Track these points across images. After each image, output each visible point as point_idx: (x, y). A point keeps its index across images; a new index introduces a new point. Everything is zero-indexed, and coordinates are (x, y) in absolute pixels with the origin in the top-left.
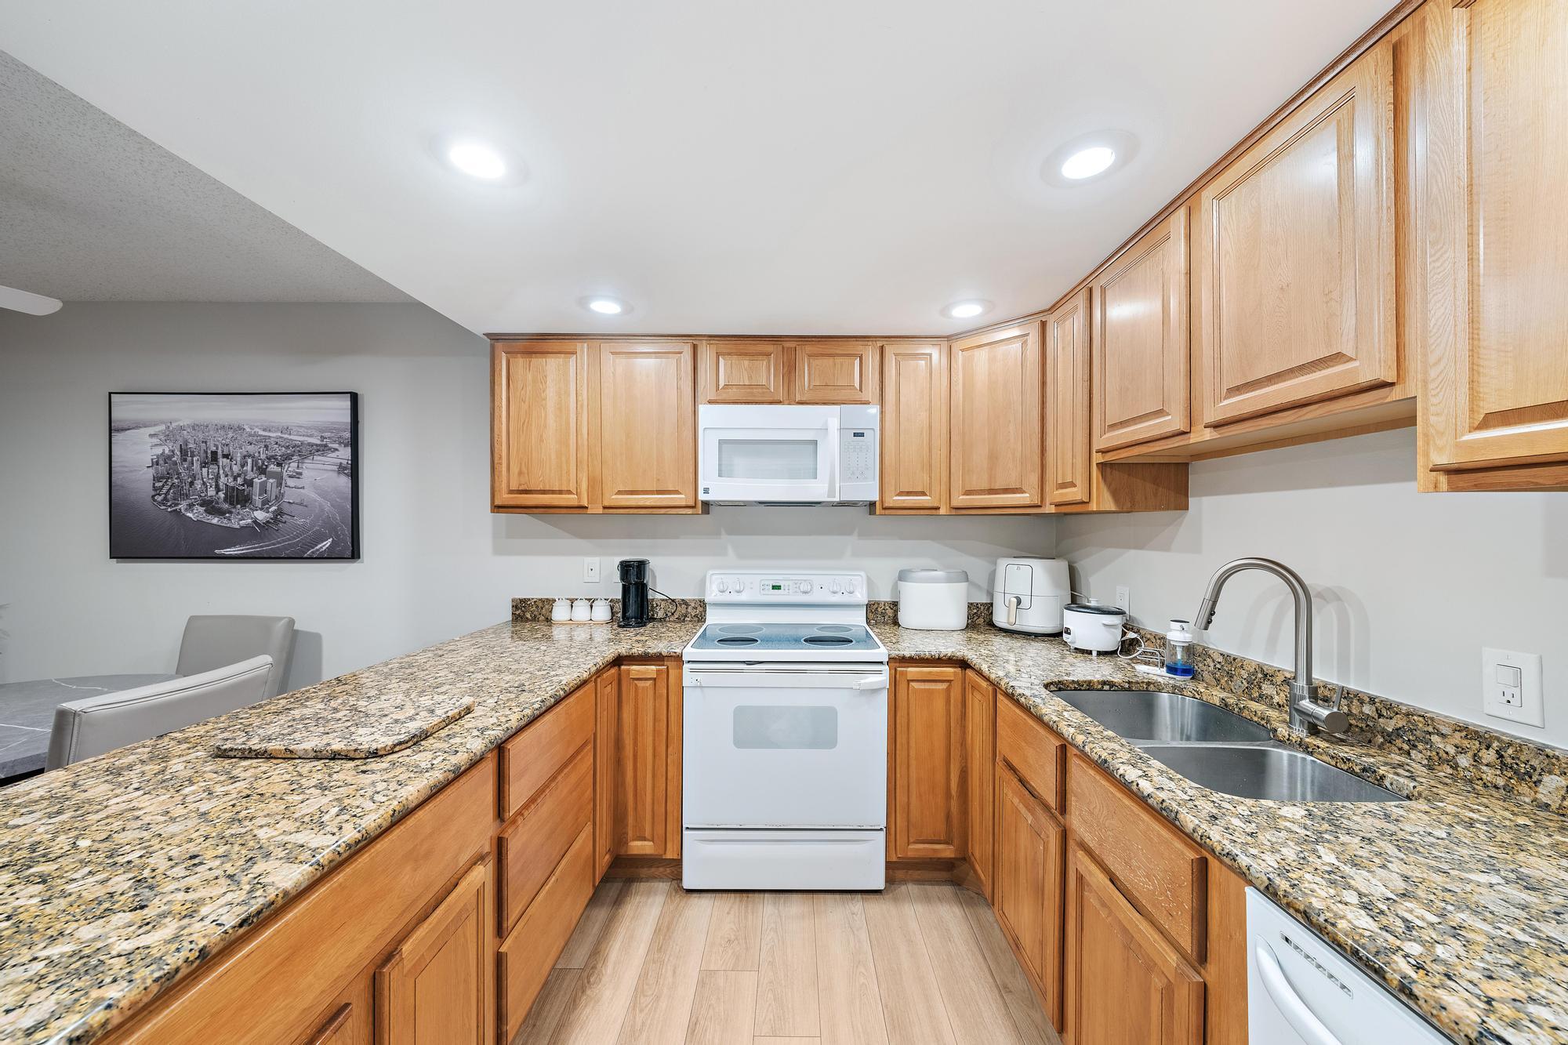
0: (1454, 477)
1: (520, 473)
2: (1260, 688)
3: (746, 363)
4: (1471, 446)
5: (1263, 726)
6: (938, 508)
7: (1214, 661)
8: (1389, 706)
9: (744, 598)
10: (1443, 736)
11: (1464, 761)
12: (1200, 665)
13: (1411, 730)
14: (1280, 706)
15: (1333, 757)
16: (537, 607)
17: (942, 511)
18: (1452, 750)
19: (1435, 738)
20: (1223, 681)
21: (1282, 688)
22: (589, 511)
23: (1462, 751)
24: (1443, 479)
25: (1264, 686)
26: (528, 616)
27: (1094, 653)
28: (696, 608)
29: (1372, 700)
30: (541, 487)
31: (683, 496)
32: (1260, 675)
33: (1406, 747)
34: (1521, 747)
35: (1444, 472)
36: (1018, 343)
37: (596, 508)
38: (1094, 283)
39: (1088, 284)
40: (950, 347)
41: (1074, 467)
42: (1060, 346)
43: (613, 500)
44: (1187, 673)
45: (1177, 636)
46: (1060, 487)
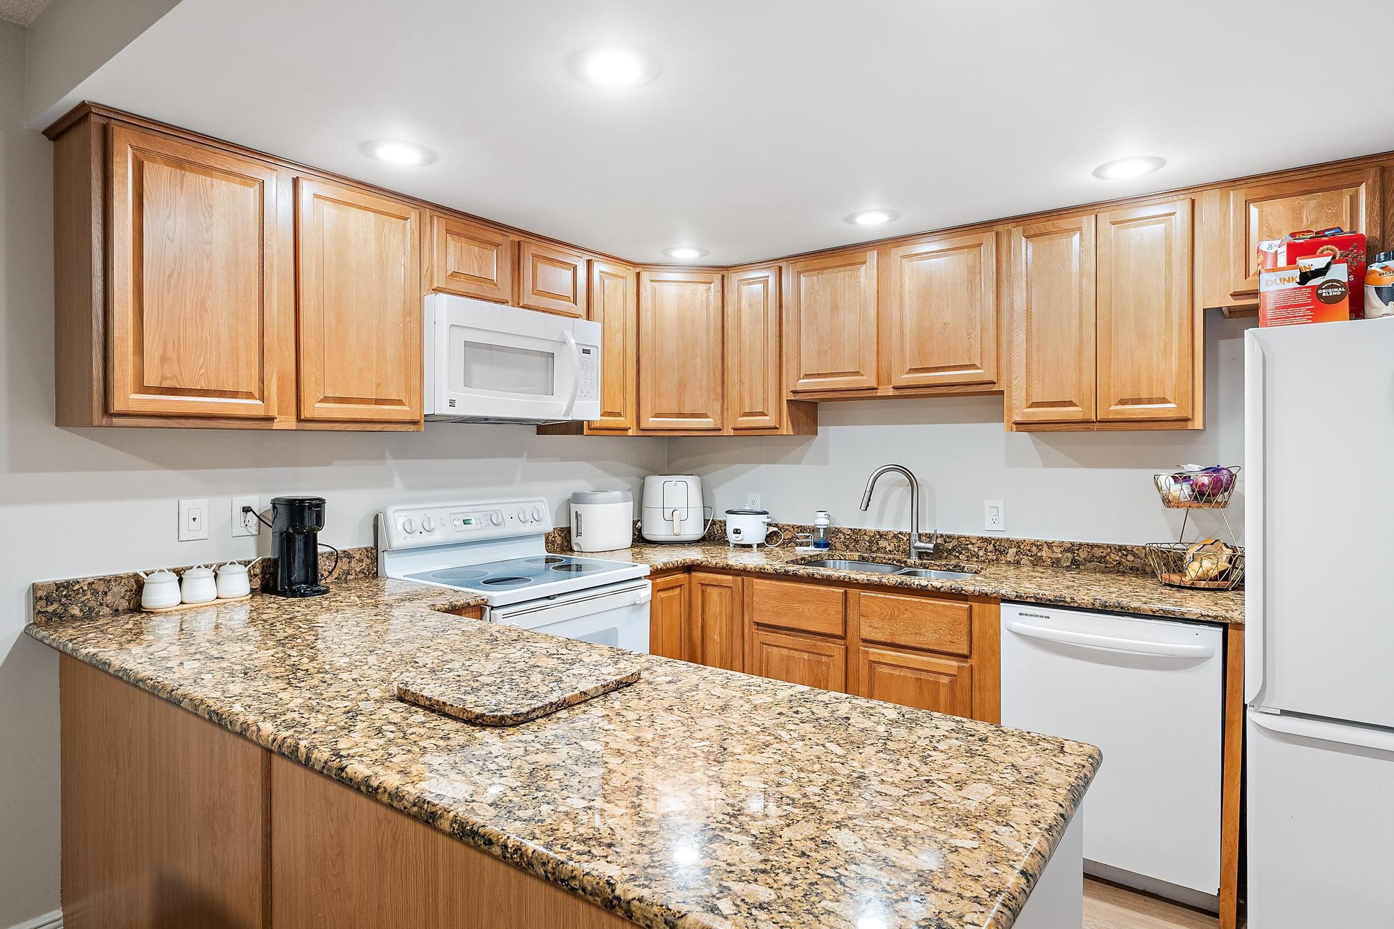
0: (1018, 426)
1: (164, 359)
2: (878, 544)
3: (476, 249)
4: (1027, 414)
5: (890, 564)
6: (626, 430)
7: (844, 534)
8: (949, 537)
9: (438, 537)
10: (973, 544)
11: (981, 553)
12: (833, 539)
13: (960, 545)
14: (890, 552)
15: (939, 566)
16: (95, 592)
17: (630, 433)
18: (976, 550)
19: (970, 546)
20: (851, 546)
21: (892, 541)
22: (276, 425)
23: (980, 549)
24: (1014, 426)
25: (880, 542)
26: (76, 611)
27: (755, 546)
28: (362, 561)
29: (942, 536)
30: (202, 385)
31: (407, 408)
32: (878, 536)
33: (957, 554)
34: (1000, 540)
35: (1017, 424)
36: (702, 287)
37: (286, 421)
38: (784, 264)
39: (778, 263)
40: (638, 274)
41: (765, 400)
42: (744, 302)
43: (315, 408)
44: (826, 545)
45: (822, 521)
46: (746, 414)
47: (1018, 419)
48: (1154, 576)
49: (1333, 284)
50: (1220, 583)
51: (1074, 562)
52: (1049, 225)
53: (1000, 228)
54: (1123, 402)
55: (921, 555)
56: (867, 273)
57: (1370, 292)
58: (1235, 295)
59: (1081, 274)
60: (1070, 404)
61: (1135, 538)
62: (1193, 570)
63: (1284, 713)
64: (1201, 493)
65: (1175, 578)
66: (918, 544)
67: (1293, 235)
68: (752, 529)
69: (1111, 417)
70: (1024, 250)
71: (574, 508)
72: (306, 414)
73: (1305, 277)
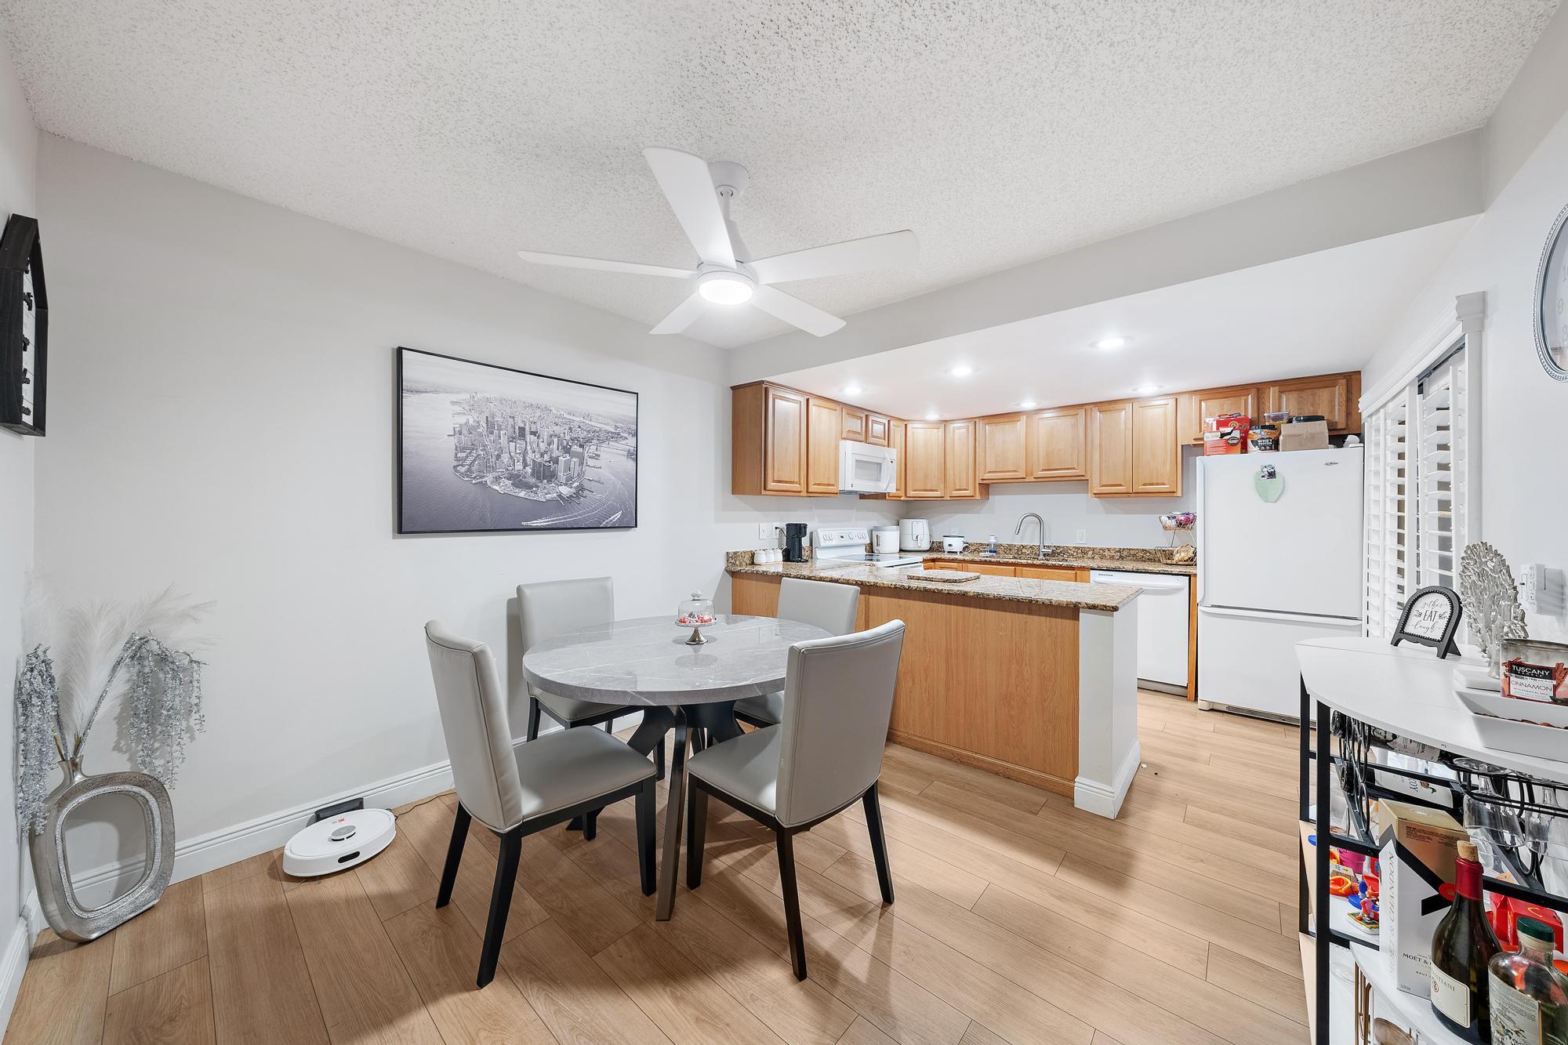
1: (779, 470)
2: (1022, 549)
3: (856, 420)
4: (1100, 489)
7: (1005, 546)
10: (1071, 550)
11: (1075, 554)
12: (999, 549)
13: (1064, 550)
14: (1029, 554)
16: (742, 557)
17: (901, 498)
18: (1072, 552)
19: (1069, 551)
20: (1008, 552)
21: (1029, 548)
22: (802, 494)
23: (1074, 552)
24: (1093, 495)
26: (738, 562)
27: (958, 553)
30: (786, 479)
31: (833, 487)
33: (1063, 555)
34: (1084, 548)
35: (1095, 494)
36: (936, 430)
37: (804, 494)
38: (977, 420)
39: (974, 420)
40: (906, 425)
41: (967, 483)
42: (956, 437)
43: (812, 488)
44: (995, 552)
45: (993, 540)
46: (957, 490)
47: (1095, 492)
48: (1159, 561)
49: (1234, 438)
50: (1189, 562)
51: (1121, 557)
52: (1110, 407)
53: (1087, 407)
54: (1145, 485)
55: (1044, 555)
56: (1021, 425)
57: (1249, 441)
58: (1195, 439)
59: (1125, 429)
60: (1120, 485)
61: (1150, 546)
62: (1177, 557)
63: (1213, 606)
64: (1181, 524)
65: (1169, 562)
66: (1043, 550)
67: (1219, 416)
68: (957, 544)
69: (1140, 491)
70: (1097, 415)
71: (875, 534)
72: (810, 490)
73: (1223, 435)
